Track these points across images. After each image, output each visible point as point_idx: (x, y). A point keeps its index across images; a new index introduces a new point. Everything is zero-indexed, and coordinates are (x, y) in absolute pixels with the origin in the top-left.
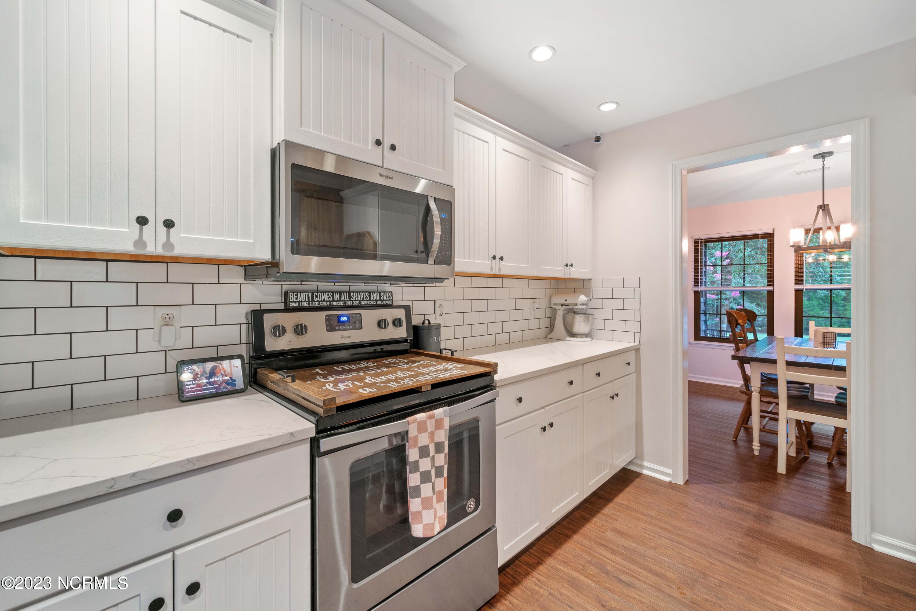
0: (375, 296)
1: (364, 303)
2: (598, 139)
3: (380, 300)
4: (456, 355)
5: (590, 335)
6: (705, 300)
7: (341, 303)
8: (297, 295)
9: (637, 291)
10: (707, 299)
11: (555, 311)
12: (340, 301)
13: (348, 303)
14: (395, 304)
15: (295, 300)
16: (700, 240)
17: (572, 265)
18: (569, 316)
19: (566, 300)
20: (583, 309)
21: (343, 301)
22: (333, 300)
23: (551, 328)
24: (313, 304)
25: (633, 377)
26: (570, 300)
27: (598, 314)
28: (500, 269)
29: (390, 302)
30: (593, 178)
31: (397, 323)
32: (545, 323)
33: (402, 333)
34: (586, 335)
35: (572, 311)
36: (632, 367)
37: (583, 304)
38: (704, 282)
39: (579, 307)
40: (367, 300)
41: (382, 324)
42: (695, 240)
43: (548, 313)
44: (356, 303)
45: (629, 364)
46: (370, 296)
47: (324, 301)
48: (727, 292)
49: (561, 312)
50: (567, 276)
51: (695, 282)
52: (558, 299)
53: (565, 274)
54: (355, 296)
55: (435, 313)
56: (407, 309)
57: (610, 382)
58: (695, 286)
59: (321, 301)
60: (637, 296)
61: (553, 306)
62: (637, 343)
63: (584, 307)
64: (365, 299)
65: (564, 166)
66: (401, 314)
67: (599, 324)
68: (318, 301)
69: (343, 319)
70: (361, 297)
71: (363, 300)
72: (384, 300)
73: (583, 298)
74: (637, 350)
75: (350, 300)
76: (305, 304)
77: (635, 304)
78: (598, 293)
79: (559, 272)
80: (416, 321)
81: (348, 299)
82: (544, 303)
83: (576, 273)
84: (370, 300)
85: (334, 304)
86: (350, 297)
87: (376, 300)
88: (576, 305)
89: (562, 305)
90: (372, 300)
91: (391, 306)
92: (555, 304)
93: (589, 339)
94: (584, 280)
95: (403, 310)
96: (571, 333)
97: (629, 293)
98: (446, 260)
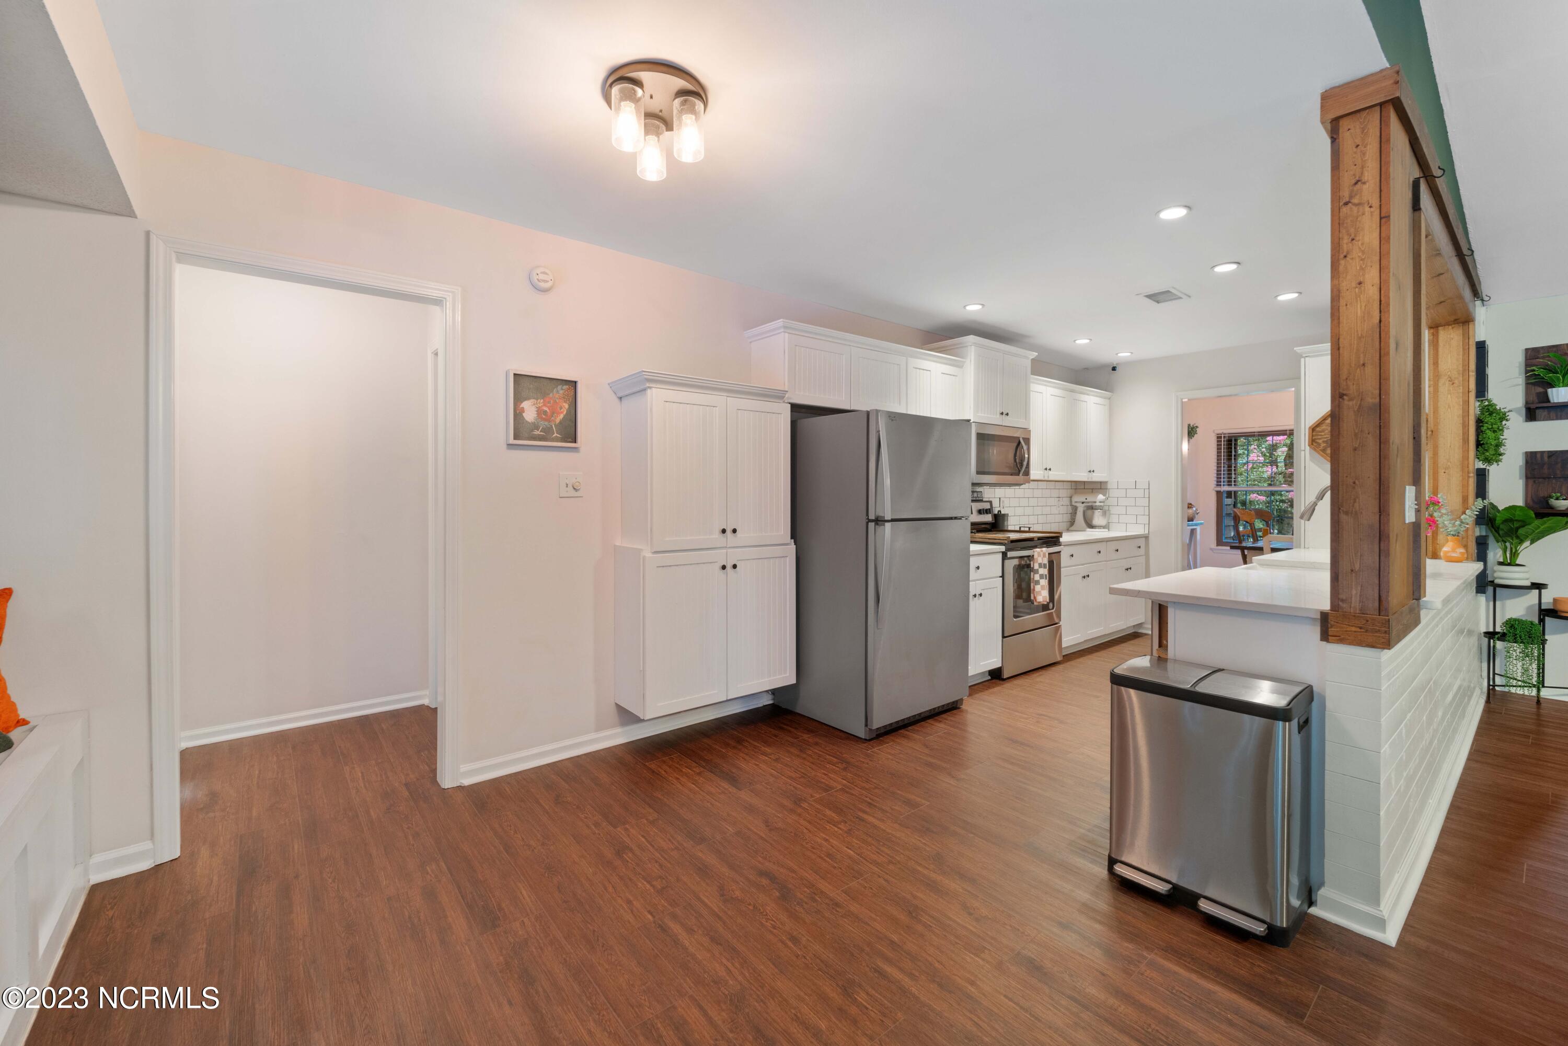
2: (1114, 369)
4: (1031, 530)
5: (1107, 527)
6: (1235, 502)
9: (1147, 491)
10: (1237, 500)
11: (1075, 509)
14: (984, 500)
16: (1223, 435)
17: (1093, 471)
18: (1089, 512)
19: (1086, 499)
20: (1101, 506)
23: (1072, 522)
25: (1143, 559)
26: (1090, 498)
27: (1114, 510)
28: (1049, 476)
29: (981, 499)
30: (1109, 399)
31: (987, 511)
32: (1067, 518)
33: (988, 518)
34: (1104, 527)
35: (1092, 508)
36: (1142, 551)
37: (1100, 502)
38: (1233, 481)
39: (1098, 504)
42: (1218, 434)
43: (1070, 509)
45: (1140, 547)
49: (1081, 508)
50: (1090, 480)
51: (1217, 482)
52: (1078, 498)
53: (1088, 478)
55: (1000, 507)
56: (991, 502)
57: (1125, 558)
58: (1217, 485)
60: (1147, 495)
61: (1073, 504)
62: (1147, 532)
63: (1102, 504)
65: (1088, 395)
66: (987, 506)
67: (1114, 518)
73: (1101, 497)
74: (1146, 537)
77: (1145, 502)
78: (1113, 493)
79: (1082, 476)
80: (995, 511)
82: (1066, 501)
83: (1097, 477)
88: (1095, 502)
89: (1083, 503)
91: (981, 501)
92: (1076, 502)
93: (1107, 530)
94: (1101, 482)
95: (989, 504)
96: (1091, 526)
97: (1140, 493)
98: (1027, 473)
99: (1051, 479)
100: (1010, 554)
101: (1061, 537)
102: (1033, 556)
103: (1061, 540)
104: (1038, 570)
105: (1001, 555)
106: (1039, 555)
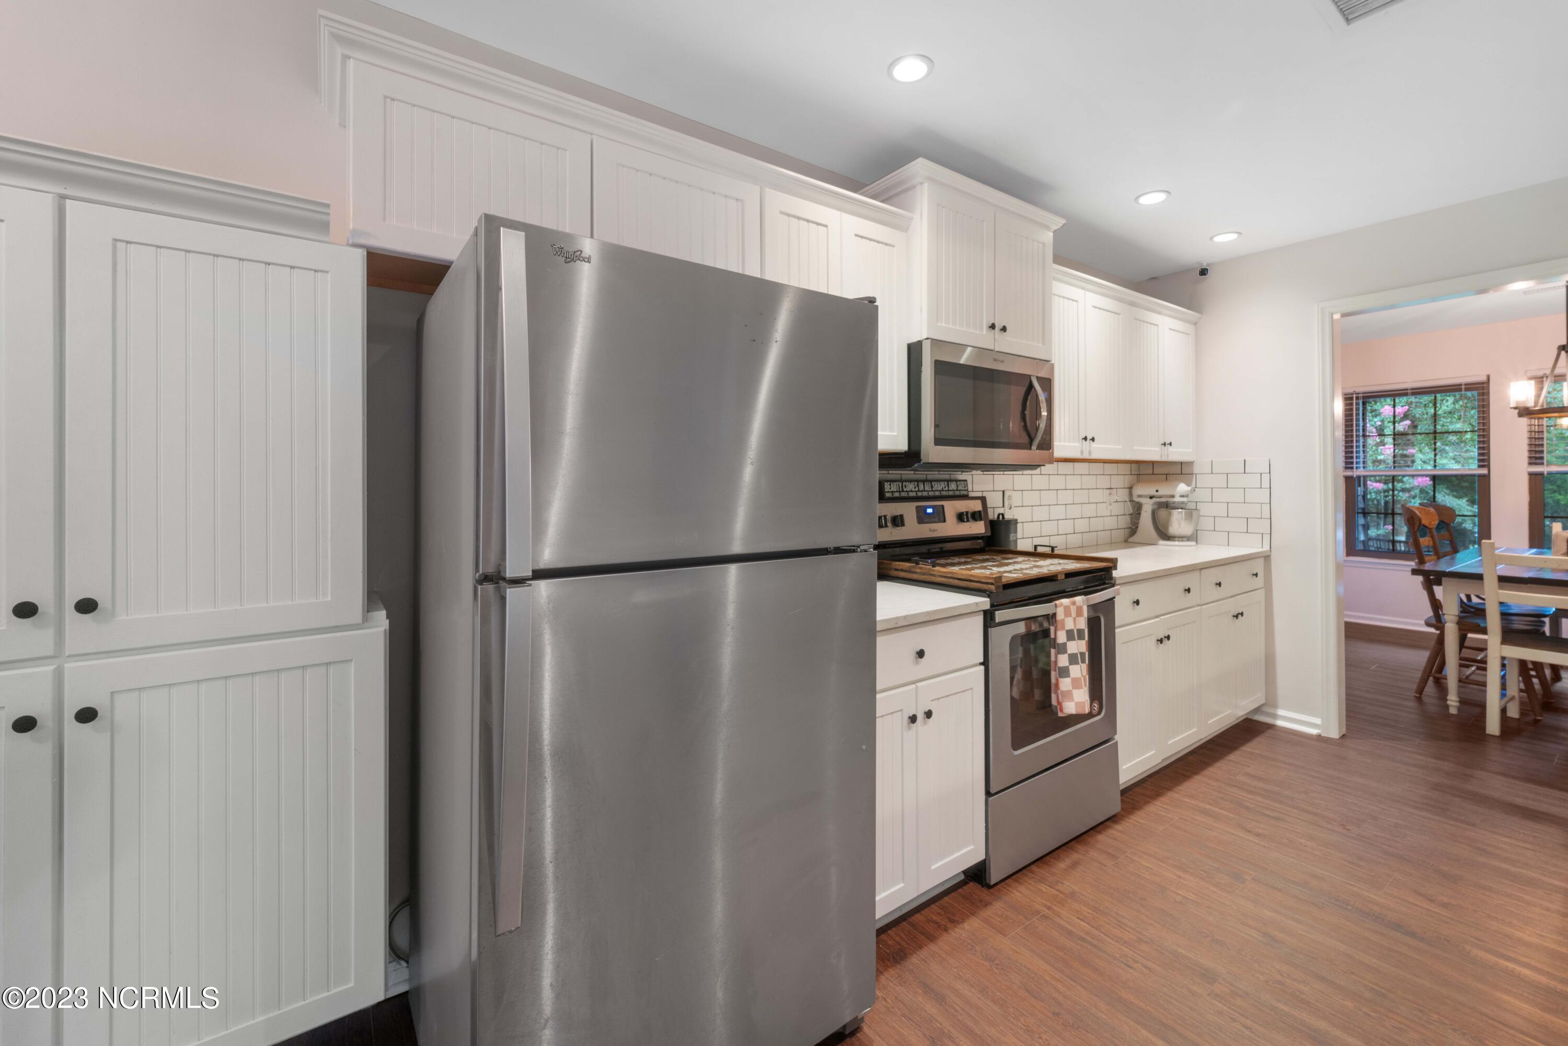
0: (953, 486)
1: (944, 493)
2: (1203, 272)
3: (957, 490)
4: (1056, 552)
5: (1193, 538)
6: (1364, 492)
7: (925, 494)
8: (890, 485)
9: (1266, 478)
10: (1367, 489)
11: (1137, 509)
12: (924, 491)
13: (931, 494)
14: (972, 494)
15: (889, 491)
16: (1354, 396)
17: (1170, 444)
18: (1162, 513)
19: (1157, 491)
20: (1183, 503)
21: (927, 491)
22: (919, 491)
23: (1133, 529)
24: (903, 494)
25: (1260, 595)
26: (1164, 490)
27: (1204, 509)
28: (1090, 453)
29: (965, 493)
30: (1195, 324)
31: (976, 516)
32: (1124, 521)
33: (978, 528)
34: (1189, 538)
35: (1167, 505)
36: (1259, 582)
37: (1182, 496)
38: (1361, 462)
39: (1177, 499)
40: (946, 491)
41: (961, 517)
42: (1345, 395)
43: (1129, 509)
44: (937, 494)
45: (1256, 575)
46: (948, 485)
47: (911, 491)
48: (1405, 479)
49: (1148, 507)
50: (1164, 459)
51: (1346, 463)
52: (1143, 490)
53: (1161, 456)
54: (936, 486)
55: (1003, 506)
56: (983, 499)
57: (1232, 597)
58: (1346, 468)
59: (909, 491)
60: (1266, 484)
61: (1136, 499)
62: (1266, 548)
63: (1184, 499)
64: (944, 489)
65: (1160, 313)
66: (977, 506)
67: (1206, 523)
68: (907, 491)
69: (930, 511)
70: (942, 487)
71: (943, 490)
72: (960, 490)
73: (1182, 488)
74: (1267, 558)
75: (932, 491)
76: (897, 495)
77: (1264, 496)
78: (1203, 481)
79: (1152, 453)
80: (992, 515)
81: (931, 490)
82: (1123, 495)
83: (1175, 454)
84: (948, 490)
85: (920, 494)
86: (932, 487)
87: (954, 490)
88: (1173, 496)
89: (1151, 497)
90: (951, 490)
91: (966, 497)
92: (1140, 496)
93: (1194, 543)
94: (1182, 463)
95: (979, 502)
96: (1165, 535)
97: (1254, 481)
98: (1047, 444)
99: (1094, 456)
100: (1000, 616)
101: (1116, 568)
102: (1054, 615)
103: (1115, 574)
104: (1065, 644)
105: (979, 619)
106: (1067, 613)
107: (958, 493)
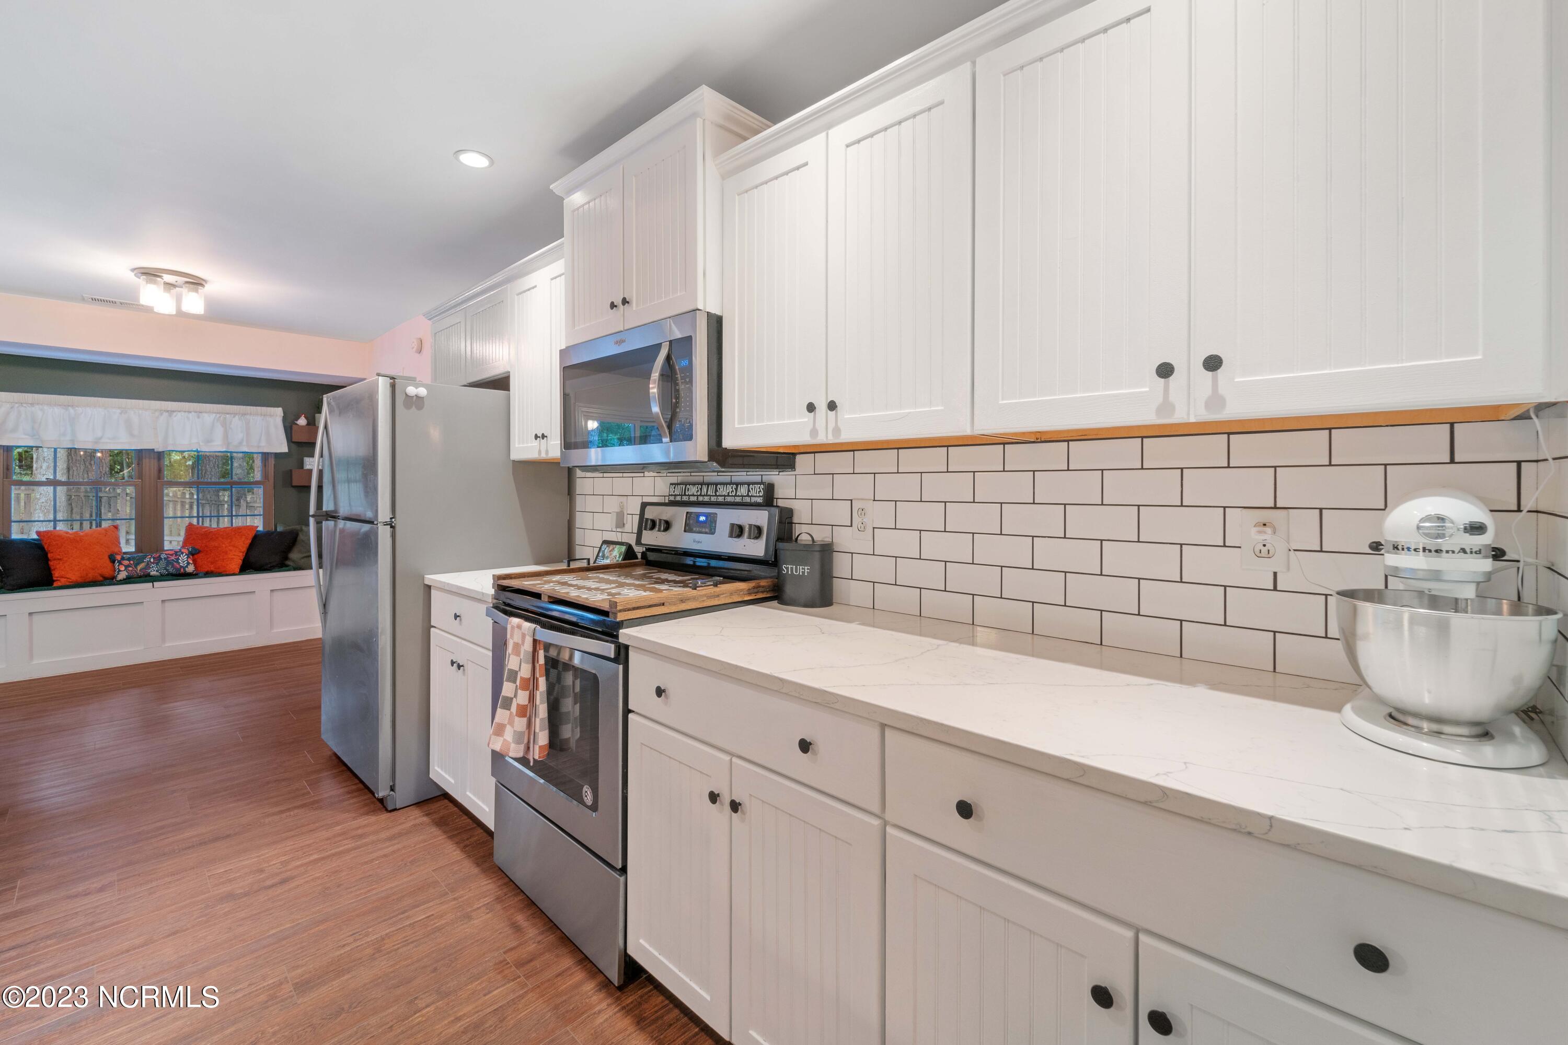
0: (743, 490)
1: (729, 499)
3: (748, 495)
7: (706, 499)
8: (675, 488)
12: (707, 495)
13: (713, 499)
15: (673, 494)
21: (709, 495)
22: (701, 495)
24: (685, 498)
29: (759, 500)
40: (732, 496)
41: (738, 531)
44: (721, 499)
46: (736, 489)
47: (693, 495)
54: (722, 490)
55: (851, 526)
59: (691, 495)
64: (730, 494)
68: (688, 495)
69: (702, 518)
70: (728, 491)
71: (728, 495)
72: (752, 496)
75: (716, 495)
76: (678, 498)
81: (714, 494)
84: (736, 496)
85: (701, 499)
86: (716, 491)
87: (742, 496)
90: (739, 496)
107: (747, 500)
